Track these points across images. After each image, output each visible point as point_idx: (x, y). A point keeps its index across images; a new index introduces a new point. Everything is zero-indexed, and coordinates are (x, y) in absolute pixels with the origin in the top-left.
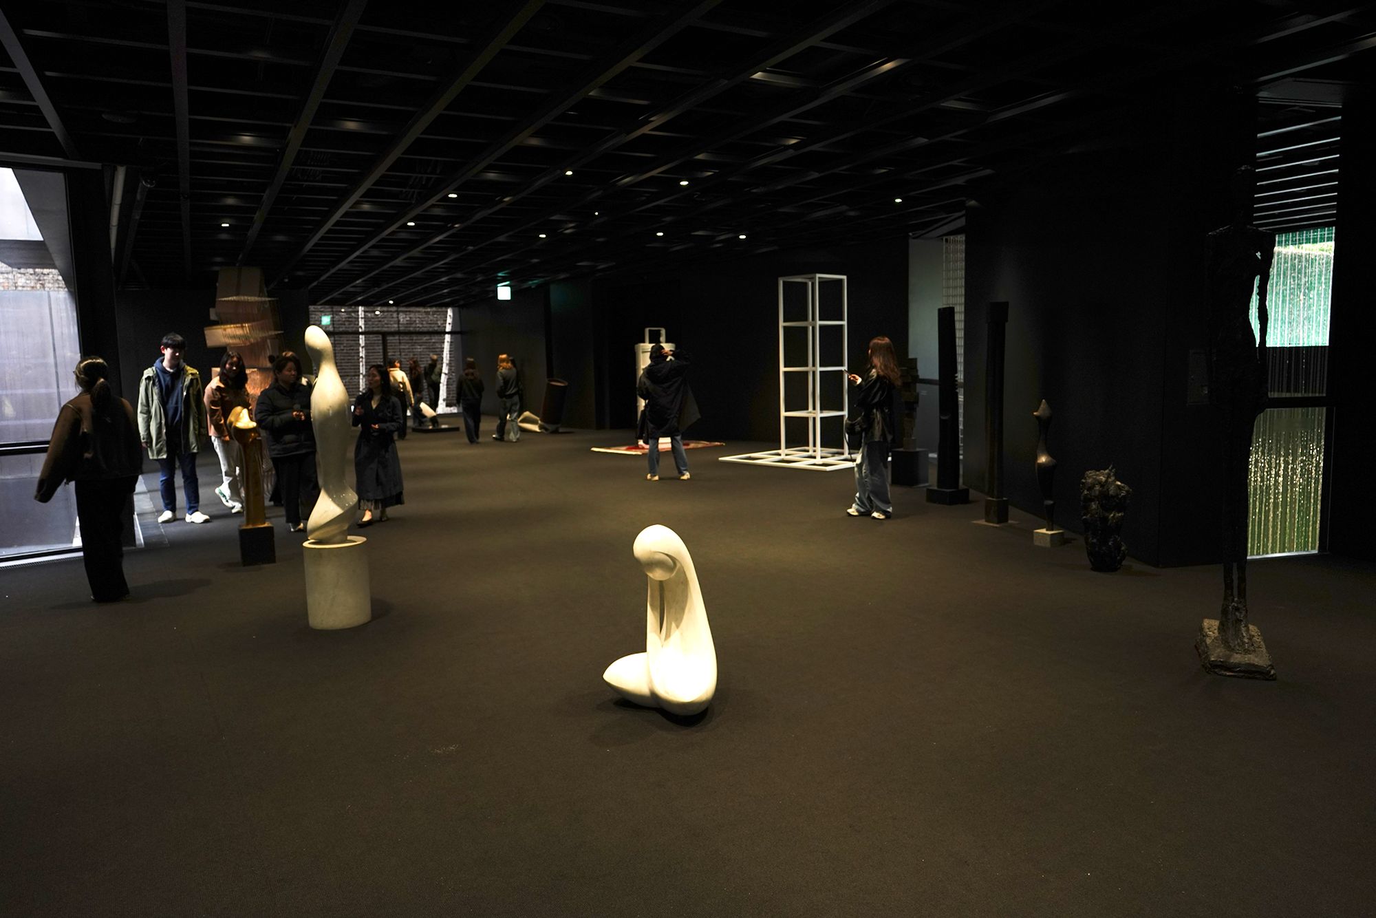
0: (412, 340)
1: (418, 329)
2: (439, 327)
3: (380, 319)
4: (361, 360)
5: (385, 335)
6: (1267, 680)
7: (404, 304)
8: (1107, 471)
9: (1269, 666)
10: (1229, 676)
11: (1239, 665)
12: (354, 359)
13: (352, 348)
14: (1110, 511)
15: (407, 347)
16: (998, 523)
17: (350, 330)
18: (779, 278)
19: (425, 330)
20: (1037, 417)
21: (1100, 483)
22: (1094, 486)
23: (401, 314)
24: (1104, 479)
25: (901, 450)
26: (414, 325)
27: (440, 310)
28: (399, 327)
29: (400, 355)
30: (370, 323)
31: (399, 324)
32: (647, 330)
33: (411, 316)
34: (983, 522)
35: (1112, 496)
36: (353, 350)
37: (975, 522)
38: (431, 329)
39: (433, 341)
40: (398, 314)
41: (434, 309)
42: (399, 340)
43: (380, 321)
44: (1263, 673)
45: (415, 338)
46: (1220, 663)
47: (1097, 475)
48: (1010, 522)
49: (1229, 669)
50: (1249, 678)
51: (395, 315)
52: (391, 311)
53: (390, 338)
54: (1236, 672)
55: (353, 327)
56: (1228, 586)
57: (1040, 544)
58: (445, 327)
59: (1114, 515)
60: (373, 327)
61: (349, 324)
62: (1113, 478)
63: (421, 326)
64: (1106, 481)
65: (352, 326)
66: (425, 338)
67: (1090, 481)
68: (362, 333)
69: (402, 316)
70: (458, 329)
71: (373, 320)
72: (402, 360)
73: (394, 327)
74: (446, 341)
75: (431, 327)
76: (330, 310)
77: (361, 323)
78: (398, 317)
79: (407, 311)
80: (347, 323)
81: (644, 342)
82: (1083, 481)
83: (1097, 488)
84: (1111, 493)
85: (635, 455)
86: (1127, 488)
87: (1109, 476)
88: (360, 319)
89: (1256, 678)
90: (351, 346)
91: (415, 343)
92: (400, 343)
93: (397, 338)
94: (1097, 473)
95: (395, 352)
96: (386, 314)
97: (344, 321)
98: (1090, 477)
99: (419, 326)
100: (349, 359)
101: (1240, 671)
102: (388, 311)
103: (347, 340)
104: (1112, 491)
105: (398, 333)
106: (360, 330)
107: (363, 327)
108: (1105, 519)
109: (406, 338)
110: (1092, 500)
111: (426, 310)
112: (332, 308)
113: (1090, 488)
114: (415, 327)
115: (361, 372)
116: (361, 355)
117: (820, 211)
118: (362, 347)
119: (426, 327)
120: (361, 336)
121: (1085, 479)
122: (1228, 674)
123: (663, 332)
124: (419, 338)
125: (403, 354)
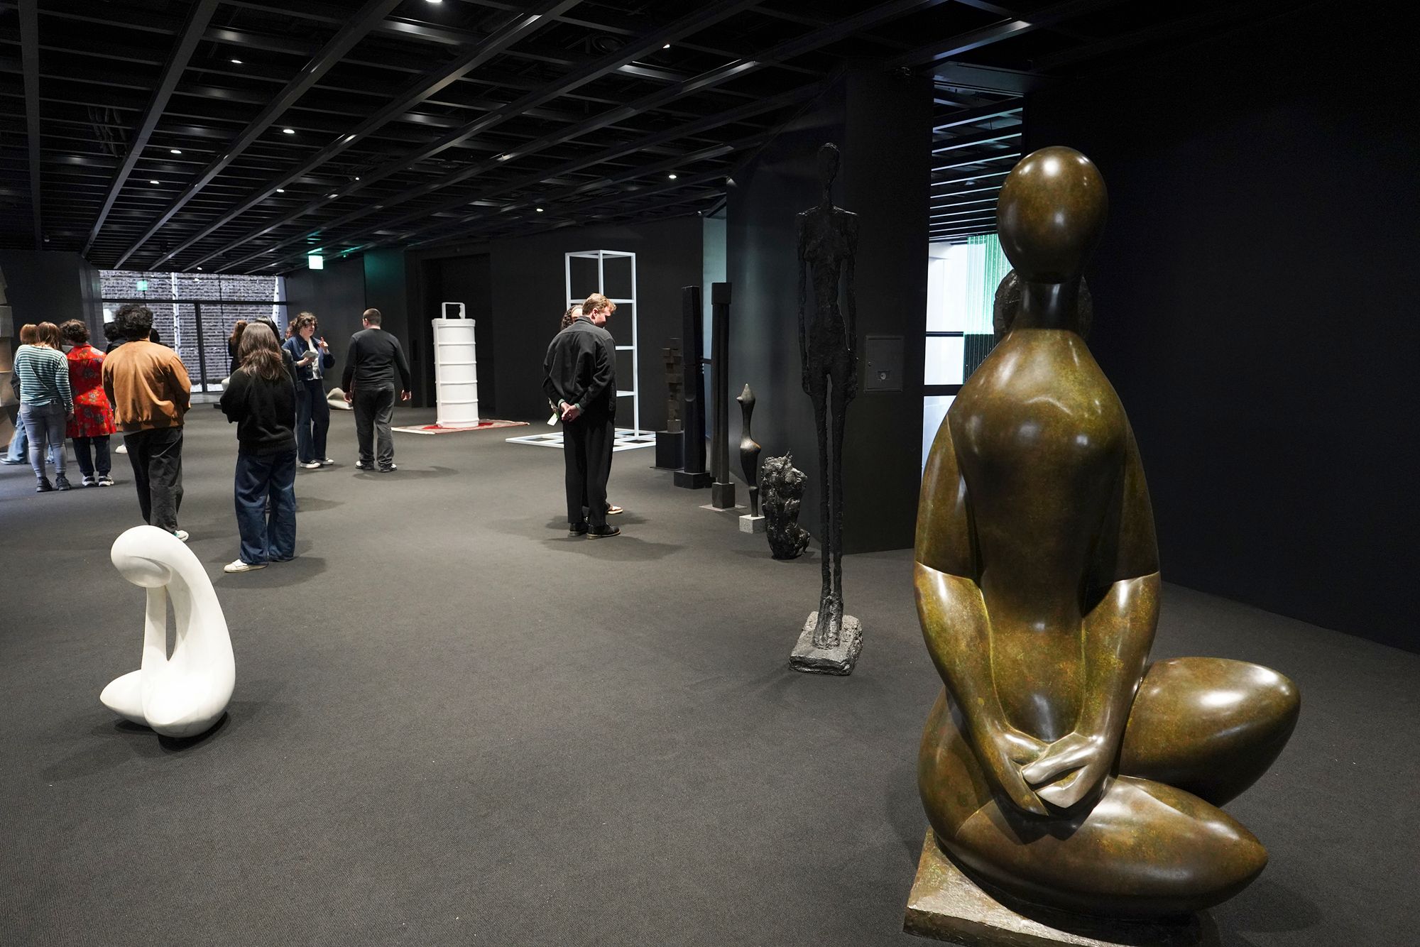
0: (237, 310)
1: (242, 298)
2: (267, 296)
3: (199, 287)
4: (175, 330)
5: (197, 303)
6: (840, 675)
7: (217, 271)
8: (784, 458)
9: (845, 660)
10: (806, 672)
11: (815, 661)
12: (169, 329)
13: (167, 317)
14: (785, 498)
15: (231, 317)
16: (723, 508)
17: (164, 298)
18: (566, 254)
19: (251, 299)
20: (740, 402)
21: (777, 470)
22: (771, 472)
23: (223, 281)
24: (781, 466)
25: (666, 432)
26: (238, 294)
27: (267, 278)
28: (221, 296)
29: (223, 325)
30: (187, 290)
31: (220, 292)
32: (444, 304)
33: (235, 284)
34: (710, 507)
35: (789, 484)
36: (168, 319)
37: (702, 507)
38: (258, 299)
39: (261, 311)
40: (220, 282)
41: (261, 278)
42: (222, 309)
43: (199, 289)
44: (836, 668)
45: (239, 308)
46: (798, 659)
47: (775, 462)
48: (736, 506)
49: (807, 665)
50: (825, 674)
51: (216, 283)
52: (211, 279)
53: (203, 307)
54: (813, 668)
55: (167, 295)
56: (826, 579)
57: (745, 531)
58: (273, 297)
59: (790, 502)
60: (191, 295)
61: (163, 292)
62: (790, 465)
63: (246, 295)
64: (783, 468)
65: (165, 293)
66: (251, 309)
67: (768, 467)
68: (176, 302)
69: (224, 284)
70: (285, 300)
71: (190, 288)
72: (225, 331)
73: (216, 297)
74: (274, 312)
75: (258, 297)
76: (140, 275)
77: (175, 290)
78: (220, 285)
79: (229, 279)
80: (160, 290)
81: (441, 317)
82: (763, 467)
83: (775, 474)
84: (787, 480)
85: (428, 434)
86: (803, 475)
87: (785, 463)
88: (173, 286)
89: (831, 674)
90: (166, 315)
91: (240, 313)
92: (222, 313)
93: (219, 307)
94: (775, 459)
95: (217, 322)
96: (206, 281)
97: (157, 288)
98: (768, 464)
99: (242, 295)
100: (163, 329)
101: (816, 667)
102: (207, 279)
103: (161, 309)
104: (788, 478)
105: (221, 302)
106: (174, 298)
107: (177, 295)
108: (781, 506)
109: (230, 307)
110: (768, 487)
111: (252, 279)
112: (142, 274)
113: (768, 475)
114: (240, 296)
115: (176, 343)
116: (175, 325)
117: (588, 184)
118: (177, 317)
119: (252, 296)
120: (174, 305)
121: (765, 466)
122: (806, 670)
123: (462, 306)
124: (244, 308)
125: (226, 324)
